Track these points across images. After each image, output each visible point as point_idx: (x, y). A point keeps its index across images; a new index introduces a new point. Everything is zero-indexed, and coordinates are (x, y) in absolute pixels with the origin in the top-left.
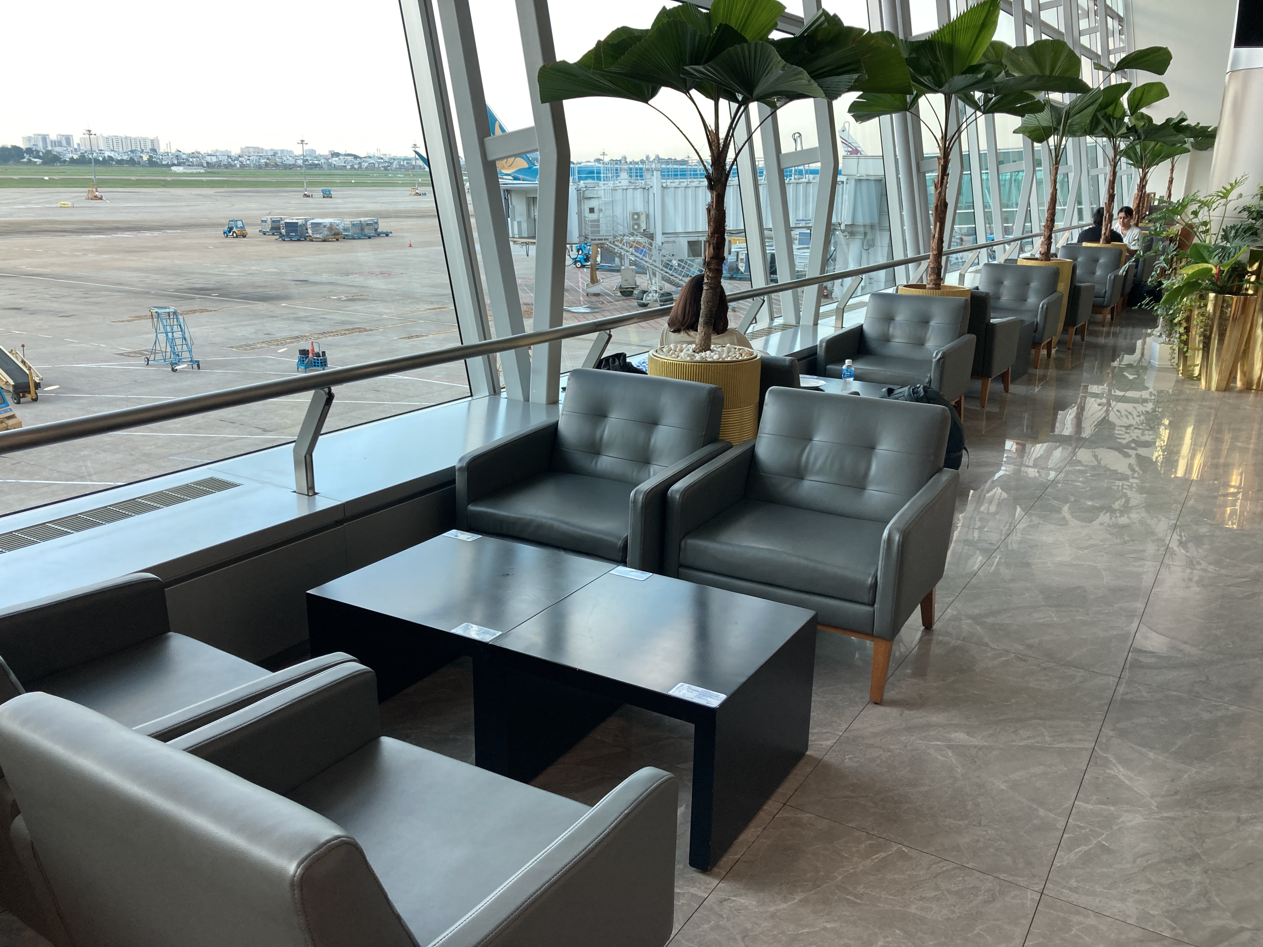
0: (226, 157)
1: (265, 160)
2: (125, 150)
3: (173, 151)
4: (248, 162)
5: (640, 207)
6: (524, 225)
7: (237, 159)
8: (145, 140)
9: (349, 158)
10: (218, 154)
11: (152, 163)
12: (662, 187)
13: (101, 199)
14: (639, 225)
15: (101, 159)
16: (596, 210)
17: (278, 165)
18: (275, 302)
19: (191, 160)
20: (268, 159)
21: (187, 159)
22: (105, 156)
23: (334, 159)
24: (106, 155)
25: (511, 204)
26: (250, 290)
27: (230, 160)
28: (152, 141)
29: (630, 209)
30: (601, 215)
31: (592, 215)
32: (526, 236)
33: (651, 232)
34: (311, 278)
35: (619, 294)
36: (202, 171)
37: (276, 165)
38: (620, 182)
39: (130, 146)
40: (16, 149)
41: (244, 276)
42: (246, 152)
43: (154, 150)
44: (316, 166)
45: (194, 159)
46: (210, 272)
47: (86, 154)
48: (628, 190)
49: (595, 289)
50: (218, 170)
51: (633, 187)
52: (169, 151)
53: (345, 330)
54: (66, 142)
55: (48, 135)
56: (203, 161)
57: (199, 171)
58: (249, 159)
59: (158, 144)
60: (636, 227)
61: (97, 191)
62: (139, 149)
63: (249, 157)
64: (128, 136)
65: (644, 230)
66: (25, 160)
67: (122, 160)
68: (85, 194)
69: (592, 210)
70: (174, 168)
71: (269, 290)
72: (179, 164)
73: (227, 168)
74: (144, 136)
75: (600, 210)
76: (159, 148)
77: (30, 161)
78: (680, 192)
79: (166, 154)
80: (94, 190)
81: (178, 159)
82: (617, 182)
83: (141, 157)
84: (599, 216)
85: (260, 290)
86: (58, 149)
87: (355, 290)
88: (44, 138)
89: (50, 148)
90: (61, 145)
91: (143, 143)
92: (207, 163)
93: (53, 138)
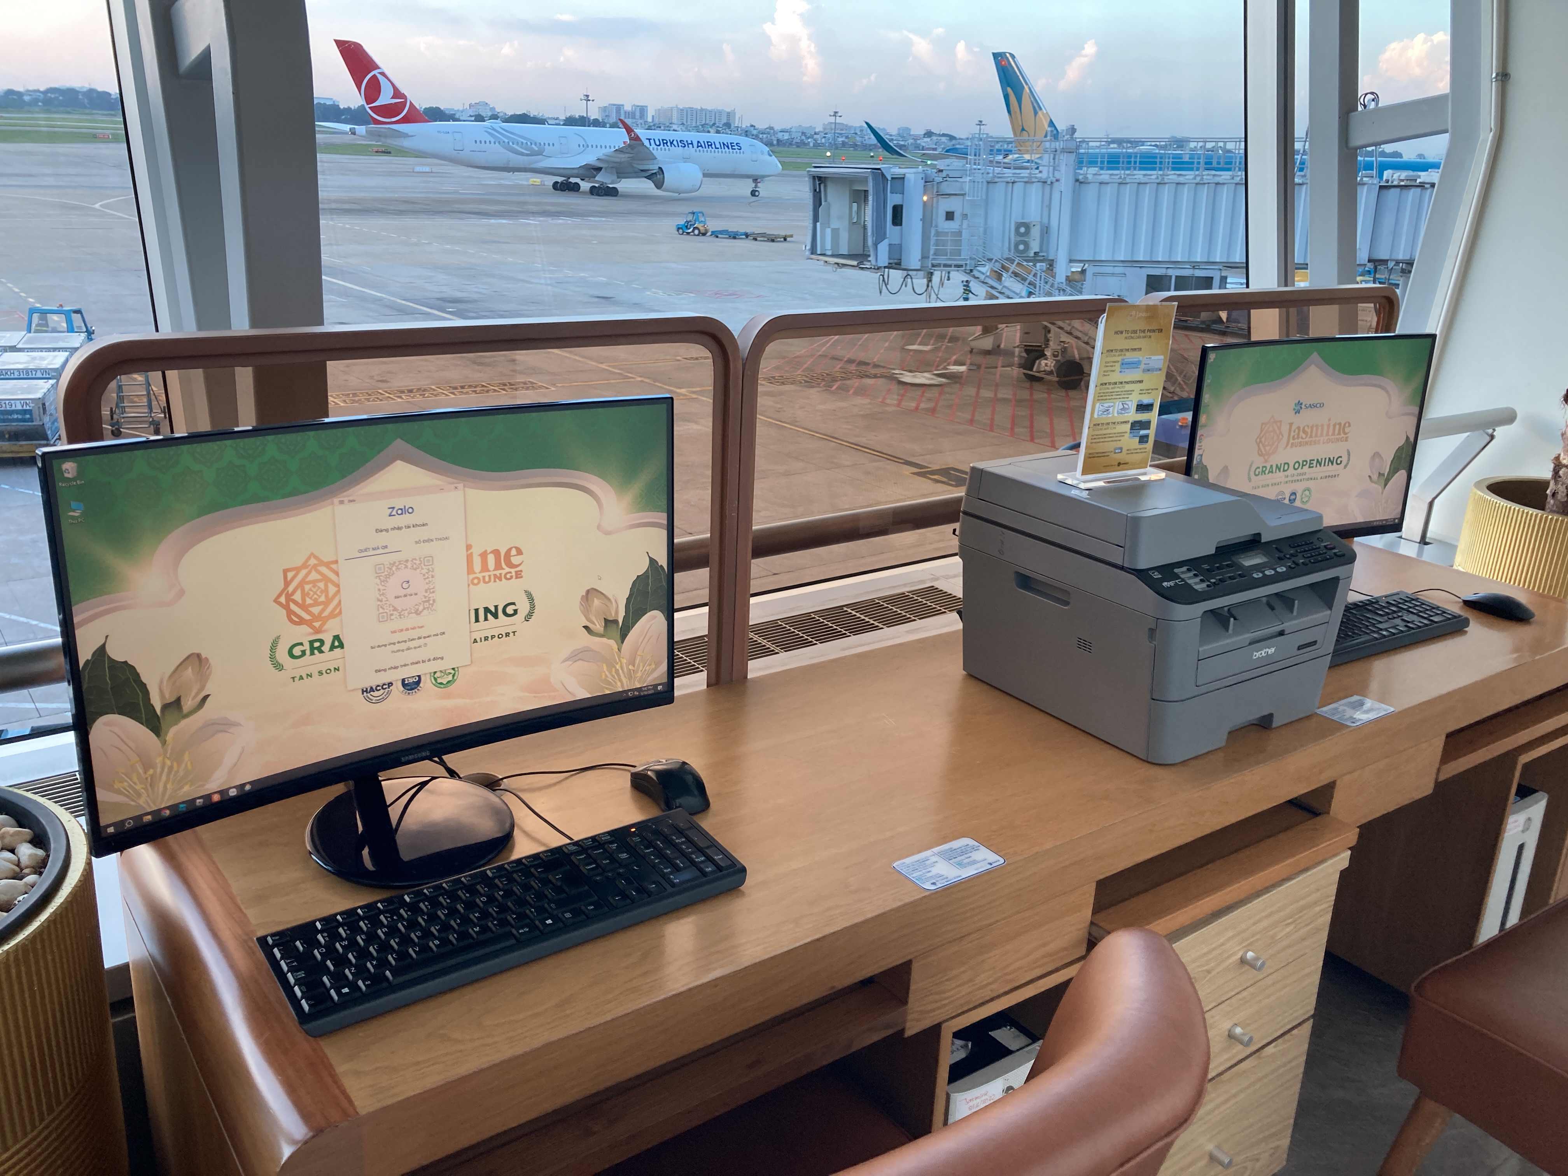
0: (800, 134)
1: (843, 139)
2: (698, 124)
3: (744, 126)
4: (823, 140)
5: (1034, 215)
6: (844, 237)
7: (811, 137)
8: (720, 112)
9: (944, 139)
12: (1077, 180)
14: (1027, 245)
16: (957, 215)
17: (856, 145)
20: (847, 137)
23: (926, 140)
25: (826, 201)
27: (803, 138)
28: (728, 114)
29: (1016, 217)
30: (965, 223)
31: (950, 223)
32: (846, 253)
33: (1051, 258)
37: (855, 146)
39: (704, 119)
45: (765, 136)
48: (1015, 185)
54: (641, 113)
55: (623, 105)
56: (773, 138)
58: (825, 137)
60: (1021, 247)
63: (825, 134)
64: (703, 108)
65: (1035, 253)
69: (950, 216)
73: (798, 147)
74: (720, 108)
75: (965, 216)
78: (1109, 191)
79: (736, 129)
84: (961, 225)
88: (619, 108)
90: (634, 118)
91: (717, 115)
92: (778, 140)
93: (628, 108)
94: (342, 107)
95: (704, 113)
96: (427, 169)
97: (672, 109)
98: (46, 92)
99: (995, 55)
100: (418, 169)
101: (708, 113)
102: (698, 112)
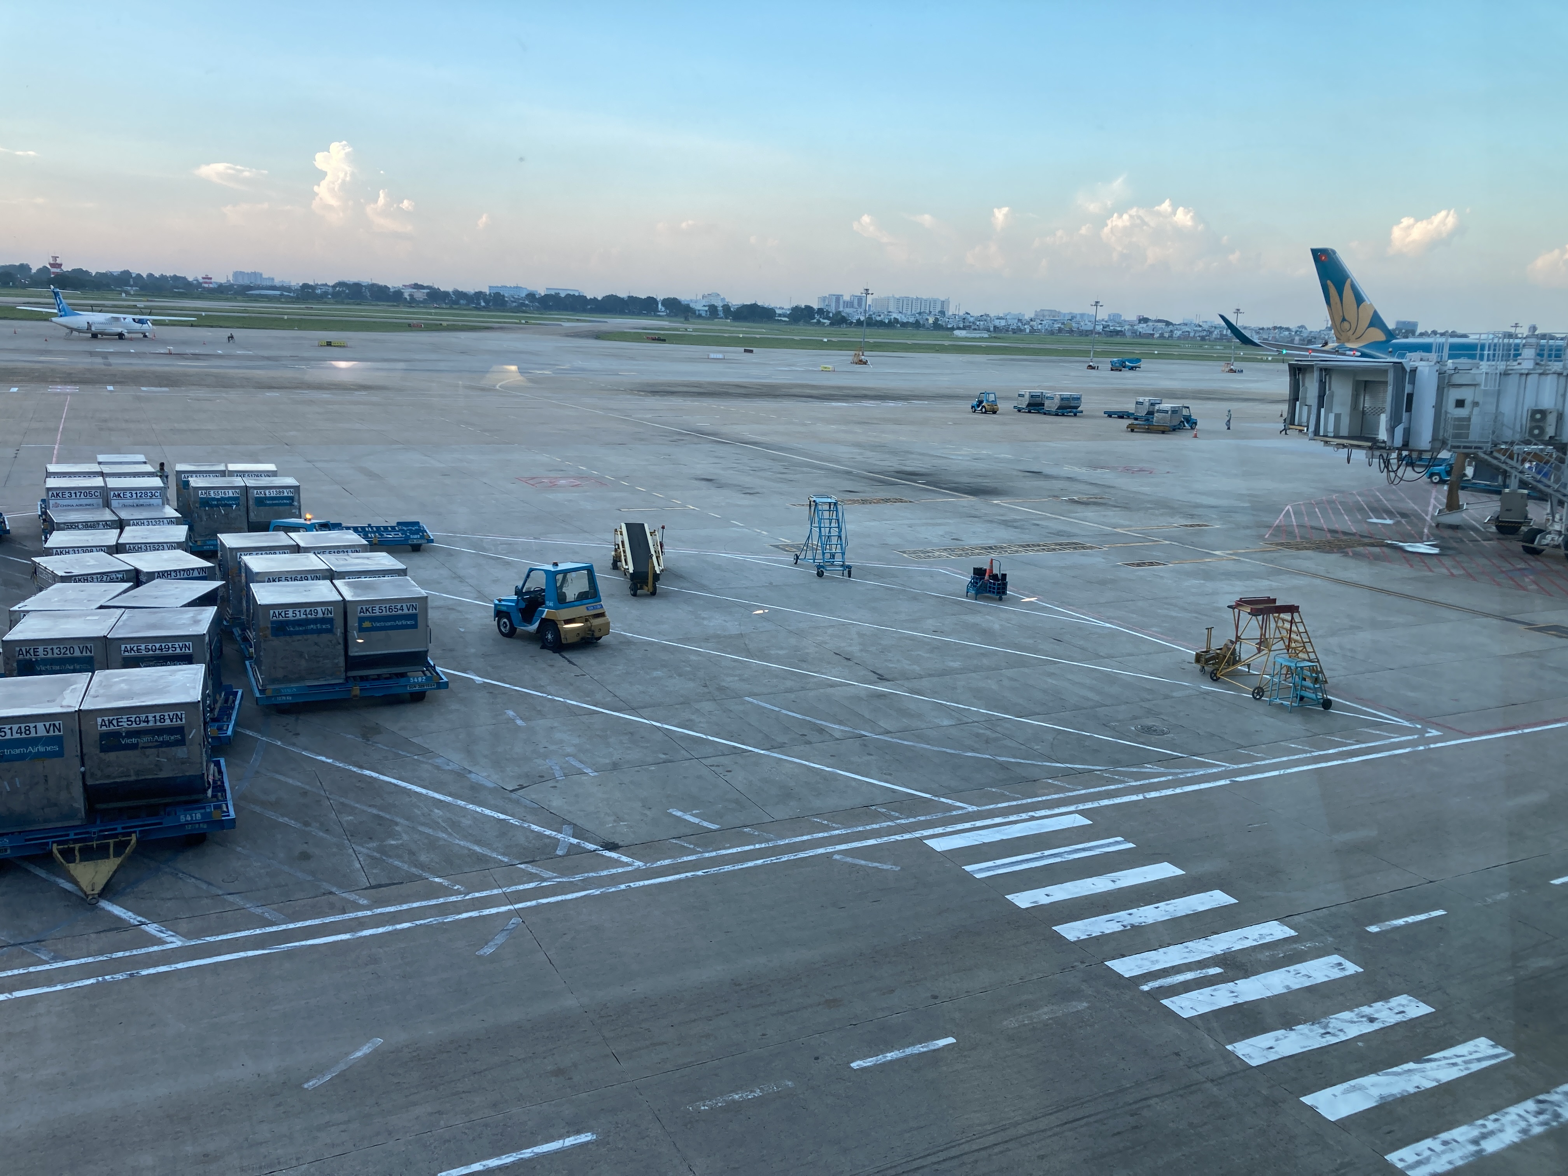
0: (1017, 321)
1: (1060, 325)
2: (913, 312)
3: (961, 313)
4: (1040, 327)
5: (1548, 402)
6: (1345, 421)
7: (1028, 323)
8: (935, 301)
9: (1160, 325)
10: (1008, 317)
11: (937, 326)
13: (865, 363)
14: (1542, 429)
15: (887, 321)
16: (1468, 403)
17: (1072, 331)
18: (987, 497)
19: (978, 323)
20: (1063, 324)
21: (973, 323)
22: (891, 319)
23: (1141, 325)
24: (892, 317)
25: (1330, 389)
26: (965, 479)
27: (1020, 324)
28: (943, 303)
29: (1529, 403)
30: (1476, 410)
31: (1460, 409)
32: (1347, 435)
34: (1047, 470)
35: (1493, 529)
36: (986, 336)
38: (1519, 364)
39: (919, 307)
40: (809, 308)
41: (969, 460)
42: (1040, 316)
43: (942, 313)
44: (1118, 333)
45: (982, 323)
46: (932, 453)
47: (873, 316)
49: (1453, 518)
50: (1004, 335)
51: (1541, 371)
52: (957, 313)
53: (1056, 544)
54: (858, 303)
55: (842, 296)
56: (990, 325)
57: (981, 335)
58: (1042, 324)
59: (948, 306)
60: (1537, 431)
61: (863, 355)
62: (927, 311)
63: (1042, 321)
64: (919, 297)
65: (1551, 437)
66: (815, 321)
67: (908, 323)
68: (851, 358)
69: (1460, 403)
70: (957, 333)
71: (988, 481)
72: (964, 328)
73: (1014, 333)
74: (935, 297)
75: (1475, 404)
76: (948, 310)
77: (819, 322)
79: (953, 317)
80: (861, 354)
81: (964, 322)
82: (1515, 363)
83: (927, 320)
84: (1471, 412)
85: (979, 480)
86: (848, 310)
87: (1096, 490)
88: (838, 298)
89: (841, 309)
90: (852, 306)
91: (932, 304)
92: (994, 327)
93: (847, 298)
94: (588, 298)
95: (919, 302)
96: (720, 356)
97: (888, 299)
98: (334, 287)
99: (1315, 252)
100: (712, 356)
101: (923, 302)
102: (914, 301)
